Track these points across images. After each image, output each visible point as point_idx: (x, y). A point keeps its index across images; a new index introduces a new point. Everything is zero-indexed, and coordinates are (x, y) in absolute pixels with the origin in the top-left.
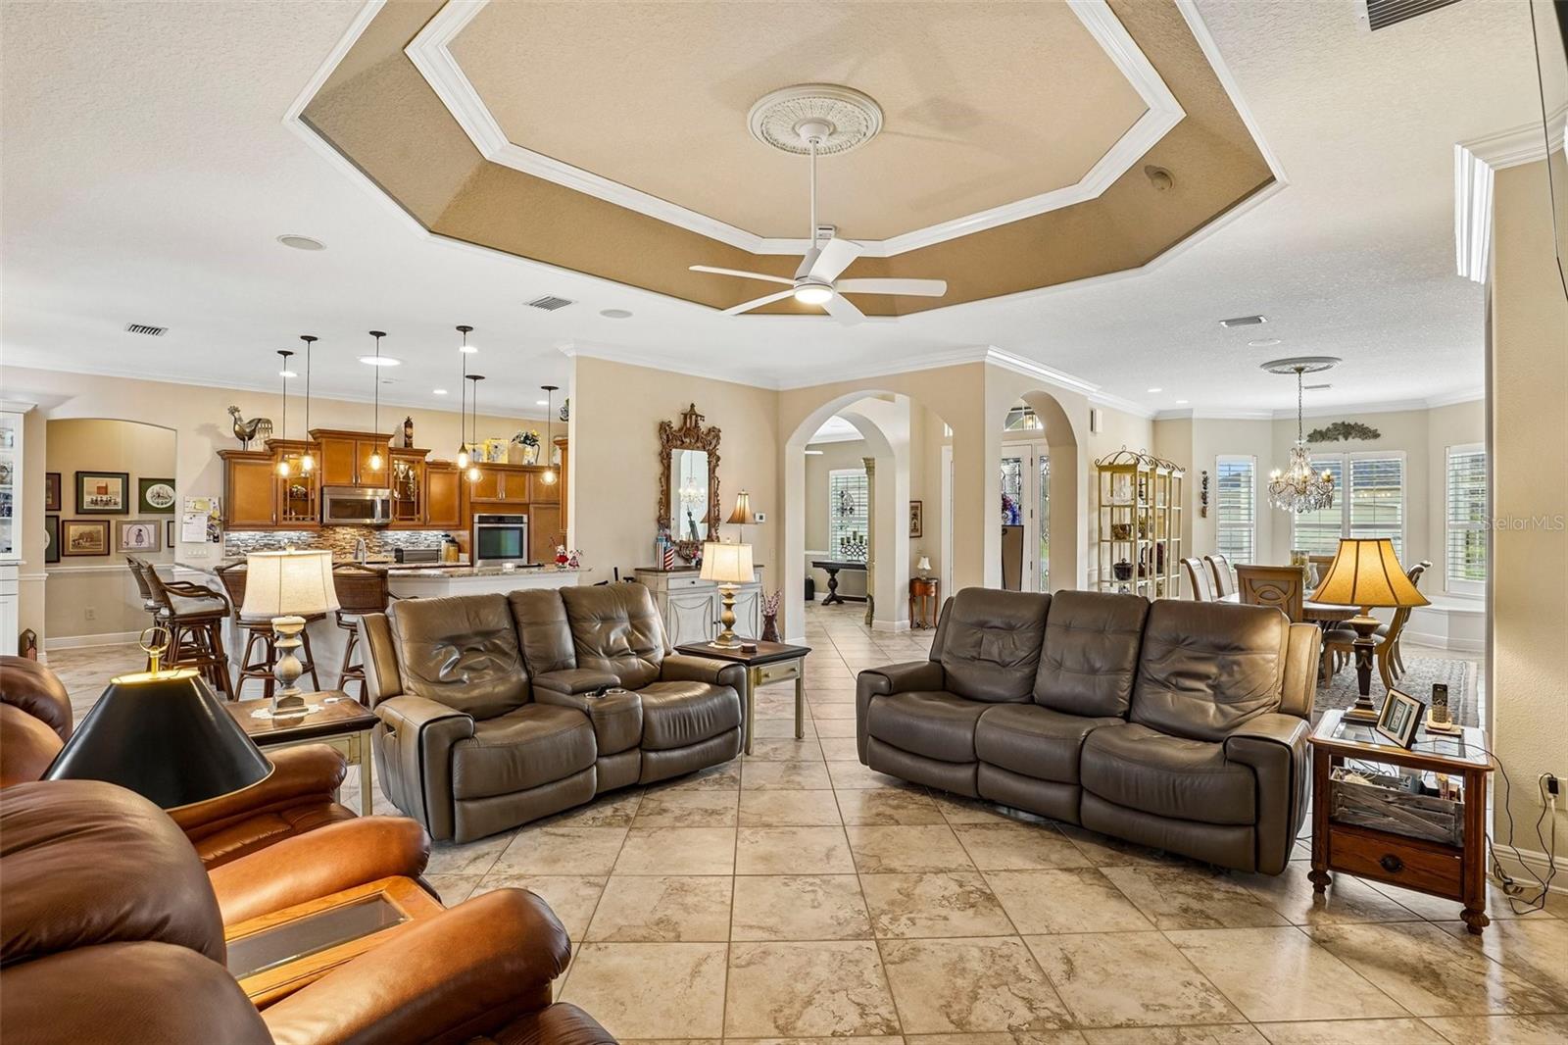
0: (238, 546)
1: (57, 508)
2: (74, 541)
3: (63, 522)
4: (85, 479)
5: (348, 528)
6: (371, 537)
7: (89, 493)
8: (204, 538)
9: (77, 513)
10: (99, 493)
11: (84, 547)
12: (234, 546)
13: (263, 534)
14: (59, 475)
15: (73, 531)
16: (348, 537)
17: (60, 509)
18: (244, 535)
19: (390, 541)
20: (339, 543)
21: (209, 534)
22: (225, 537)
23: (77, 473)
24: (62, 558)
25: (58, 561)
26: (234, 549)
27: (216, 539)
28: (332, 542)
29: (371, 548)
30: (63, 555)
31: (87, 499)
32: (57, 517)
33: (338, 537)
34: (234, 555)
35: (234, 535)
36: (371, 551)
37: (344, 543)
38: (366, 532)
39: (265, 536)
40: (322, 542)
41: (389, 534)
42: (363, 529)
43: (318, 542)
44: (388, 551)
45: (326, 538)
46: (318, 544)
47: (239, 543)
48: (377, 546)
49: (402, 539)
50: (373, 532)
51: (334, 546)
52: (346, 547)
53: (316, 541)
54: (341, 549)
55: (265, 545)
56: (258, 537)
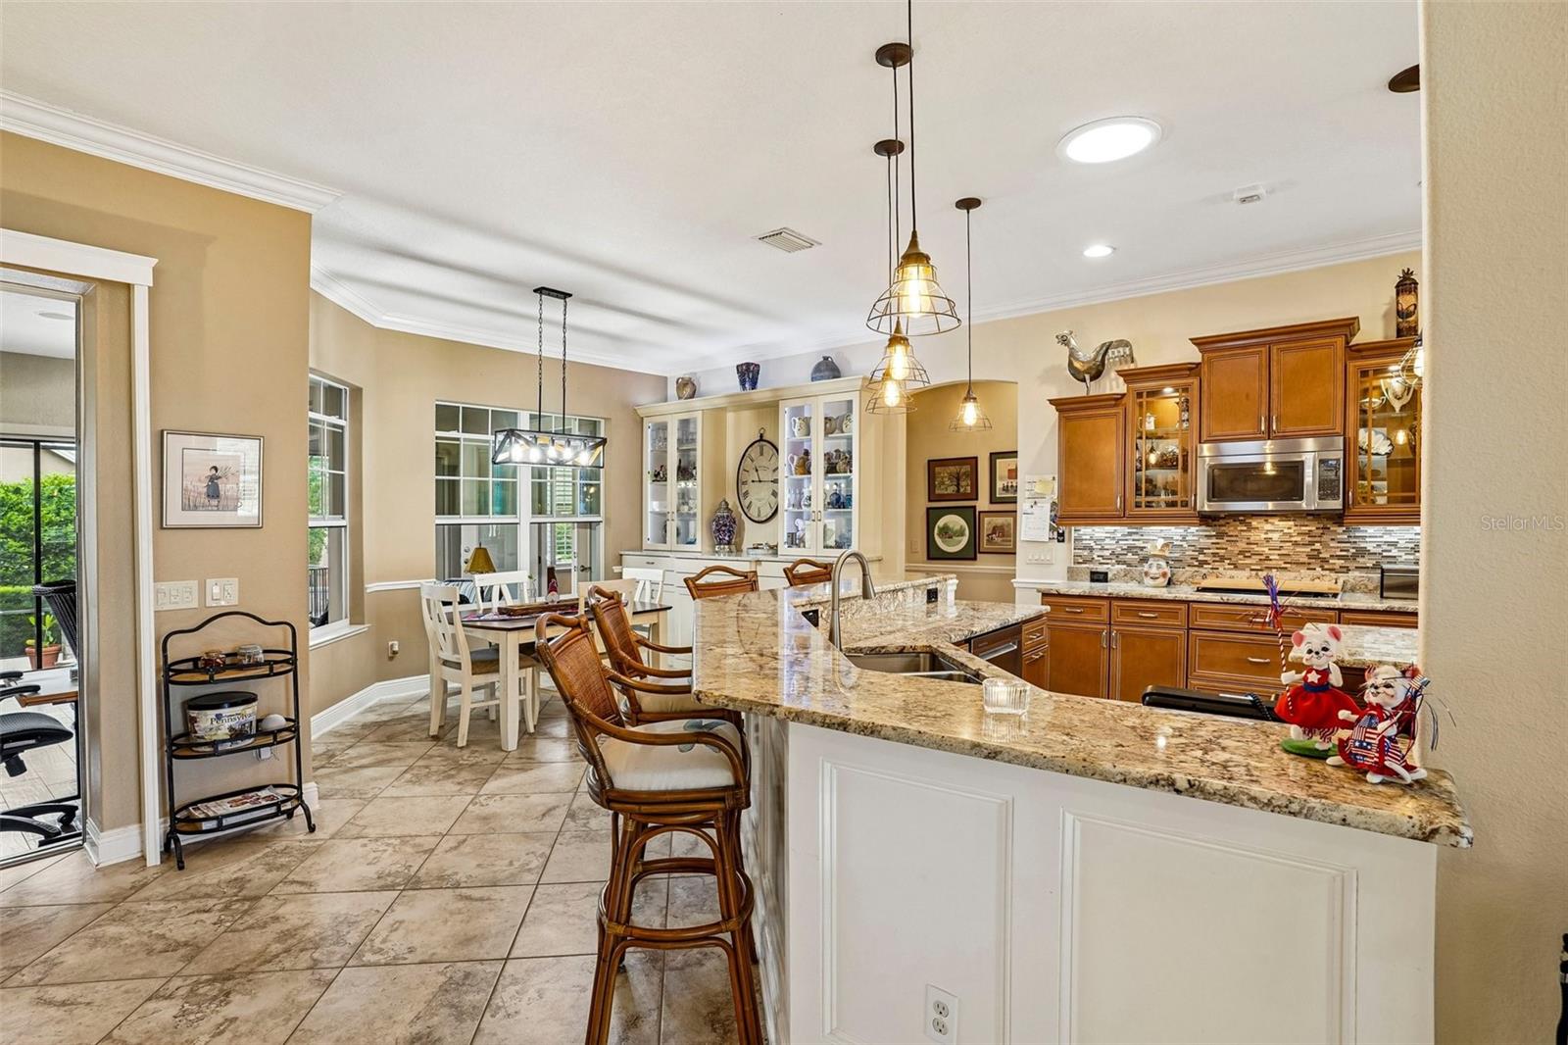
0: (1091, 549)
1: (974, 497)
2: (988, 536)
3: (980, 512)
4: (998, 461)
5: (1276, 521)
6: (1325, 538)
7: (1001, 479)
8: (1045, 535)
9: (991, 502)
10: (1009, 478)
11: (996, 543)
12: (1084, 548)
13: (1126, 530)
14: (976, 458)
15: (988, 523)
16: (1275, 536)
17: (977, 499)
18: (1100, 531)
19: (1370, 547)
20: (1257, 548)
21: (1052, 529)
22: (1074, 534)
23: (991, 454)
24: (978, 555)
25: (975, 559)
26: (1086, 553)
27: (1061, 537)
28: (1242, 545)
29: (1325, 561)
30: (980, 553)
31: (999, 485)
32: (974, 507)
33: (1254, 536)
34: (1085, 562)
35: (1087, 532)
36: (1326, 567)
37: (1266, 549)
38: (1314, 528)
39: (1130, 534)
40: (1224, 546)
41: (1369, 531)
42: (1308, 520)
43: (1218, 546)
44: (1368, 568)
45: (1232, 539)
46: (1217, 549)
47: (1093, 544)
48: (1339, 557)
49: (1402, 543)
50: (1332, 529)
51: (1247, 554)
52: (1271, 557)
53: (1213, 543)
54: (1260, 560)
55: (1130, 549)
56: (1119, 535)
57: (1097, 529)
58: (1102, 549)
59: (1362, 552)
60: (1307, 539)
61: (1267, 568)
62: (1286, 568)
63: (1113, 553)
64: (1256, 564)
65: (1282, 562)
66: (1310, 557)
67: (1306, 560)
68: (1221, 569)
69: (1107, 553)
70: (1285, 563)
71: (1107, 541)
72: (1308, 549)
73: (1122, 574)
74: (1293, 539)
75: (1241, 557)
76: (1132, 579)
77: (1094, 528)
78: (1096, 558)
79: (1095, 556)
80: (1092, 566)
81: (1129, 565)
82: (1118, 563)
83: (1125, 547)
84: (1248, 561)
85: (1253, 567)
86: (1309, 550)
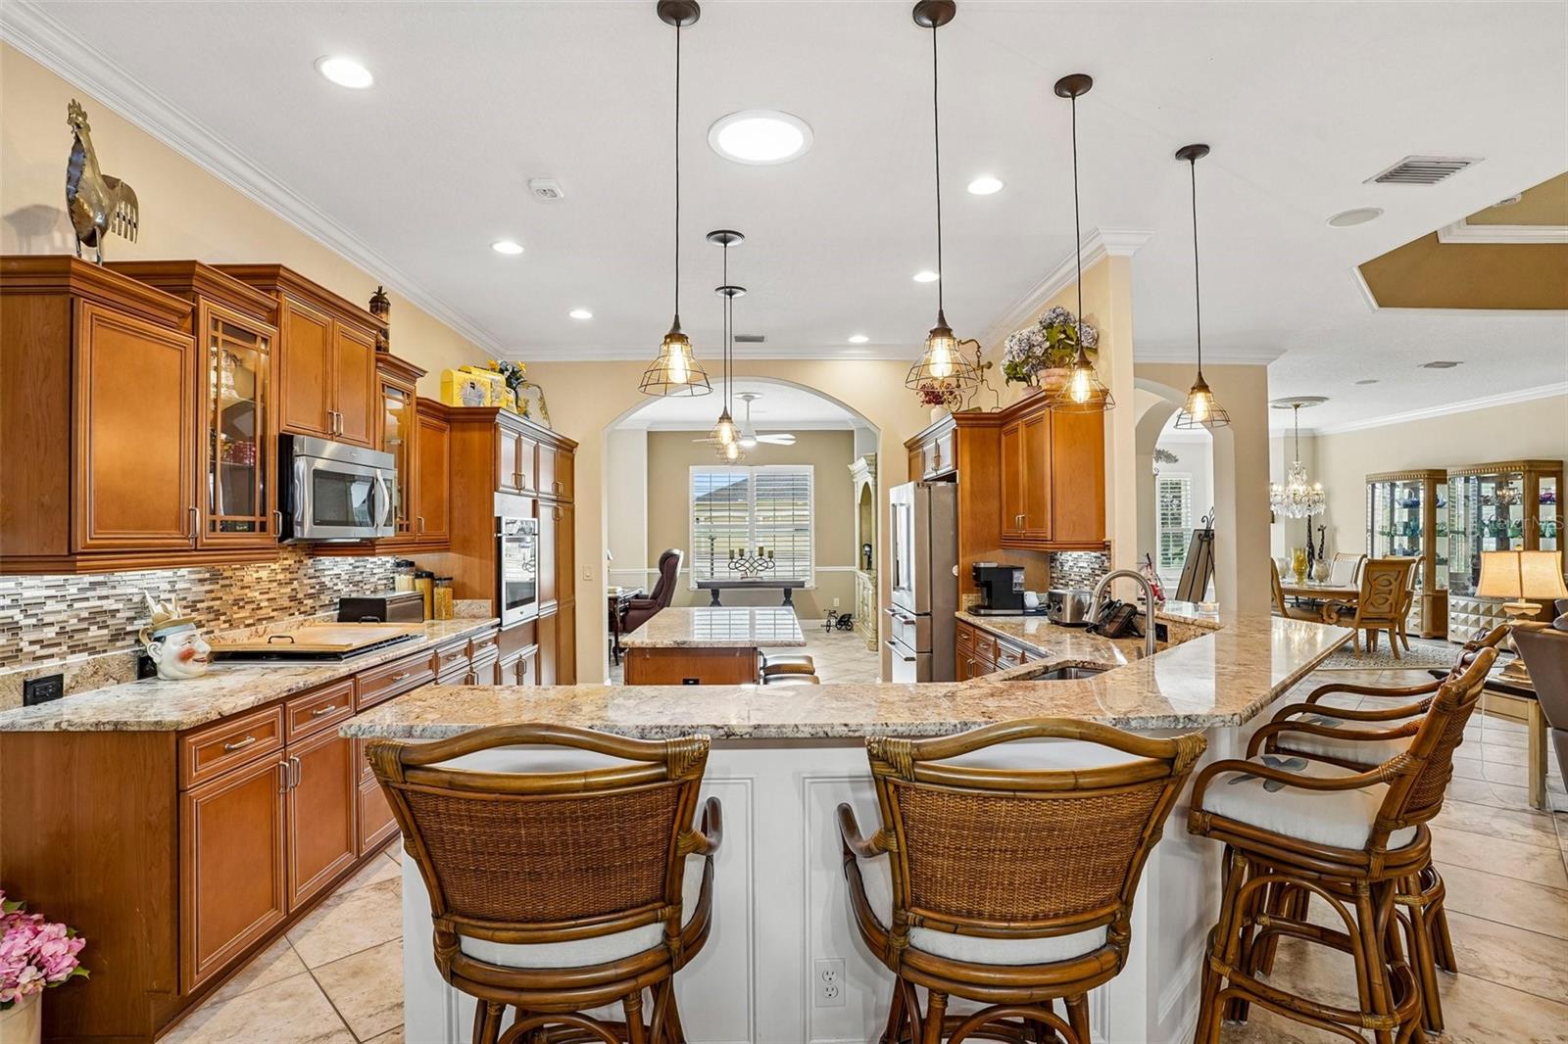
36: (302, 609)
37: (257, 594)
38: (292, 562)
39: (93, 585)
40: (220, 595)
41: (327, 563)
42: (290, 552)
43: (213, 595)
44: (325, 605)
45: (227, 582)
46: (213, 599)
47: (18, 616)
48: (311, 596)
49: (344, 577)
50: (305, 562)
51: (241, 604)
52: (262, 605)
53: (207, 592)
54: (253, 610)
55: (96, 617)
56: (73, 590)
57: (28, 581)
58: (41, 625)
59: (323, 587)
60: (289, 576)
61: (259, 620)
62: (273, 617)
63: (62, 632)
64: (250, 617)
65: (270, 610)
66: (293, 599)
67: (287, 603)
68: (217, 633)
69: (50, 633)
70: (273, 610)
71: (51, 605)
72: (287, 590)
73: (90, 670)
74: (279, 577)
75: (235, 608)
76: (108, 677)
77: (20, 579)
78: (27, 648)
79: (24, 645)
80: (18, 669)
81: (92, 651)
82: (73, 650)
83: (85, 614)
84: (243, 614)
85: (247, 622)
86: (289, 590)
